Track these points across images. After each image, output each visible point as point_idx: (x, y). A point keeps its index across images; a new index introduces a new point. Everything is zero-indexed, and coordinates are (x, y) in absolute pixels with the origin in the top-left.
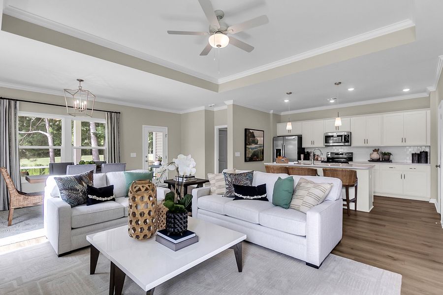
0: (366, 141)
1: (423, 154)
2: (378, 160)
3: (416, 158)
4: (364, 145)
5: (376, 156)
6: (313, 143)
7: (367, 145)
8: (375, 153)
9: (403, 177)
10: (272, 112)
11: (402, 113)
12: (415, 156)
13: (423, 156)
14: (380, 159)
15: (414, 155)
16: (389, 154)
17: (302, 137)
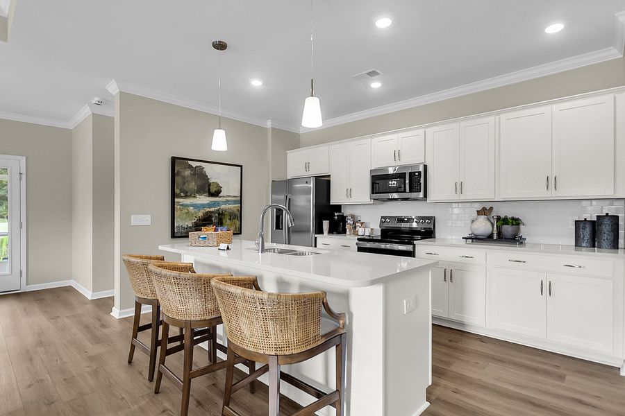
0: (459, 188)
1: (607, 222)
2: (488, 238)
3: (587, 233)
4: (456, 198)
5: (483, 226)
6: (349, 193)
7: (462, 198)
8: (483, 218)
9: (546, 289)
10: (269, 124)
11: (549, 107)
12: (584, 228)
13: (606, 228)
14: (492, 234)
15: (581, 225)
16: (516, 222)
17: (329, 182)
